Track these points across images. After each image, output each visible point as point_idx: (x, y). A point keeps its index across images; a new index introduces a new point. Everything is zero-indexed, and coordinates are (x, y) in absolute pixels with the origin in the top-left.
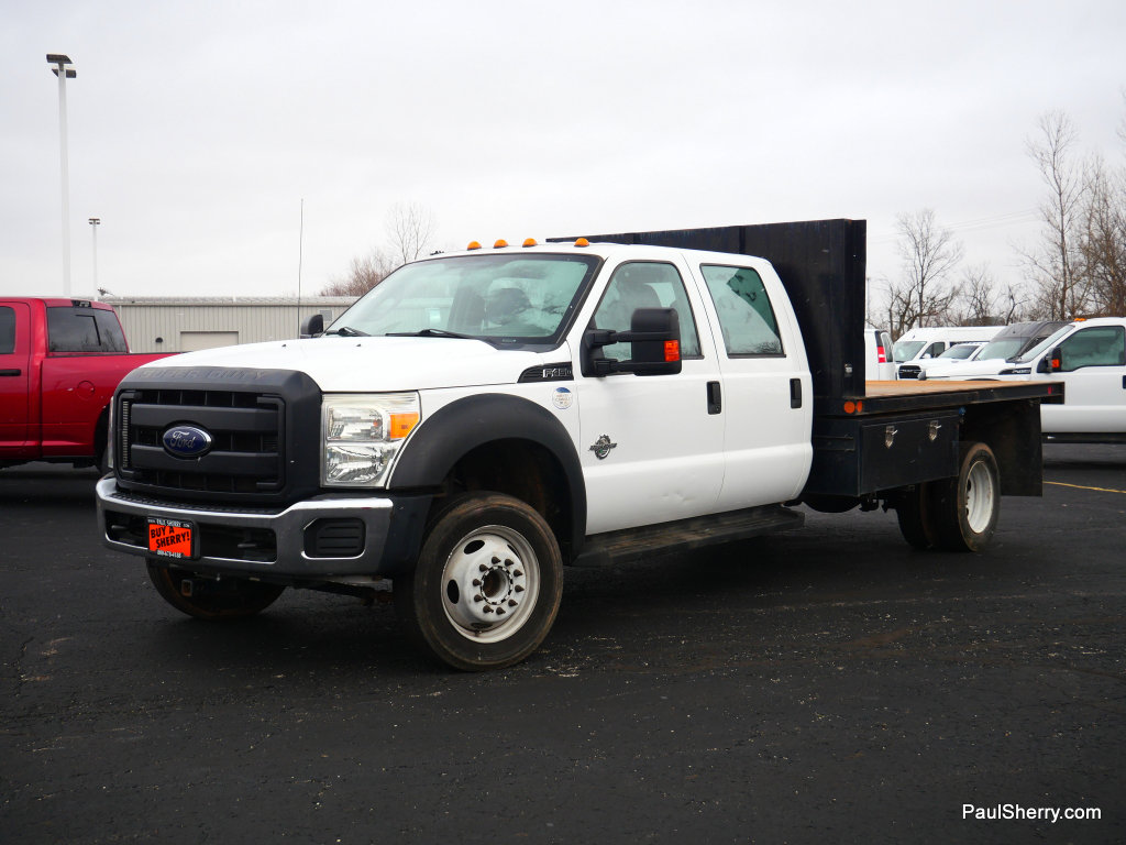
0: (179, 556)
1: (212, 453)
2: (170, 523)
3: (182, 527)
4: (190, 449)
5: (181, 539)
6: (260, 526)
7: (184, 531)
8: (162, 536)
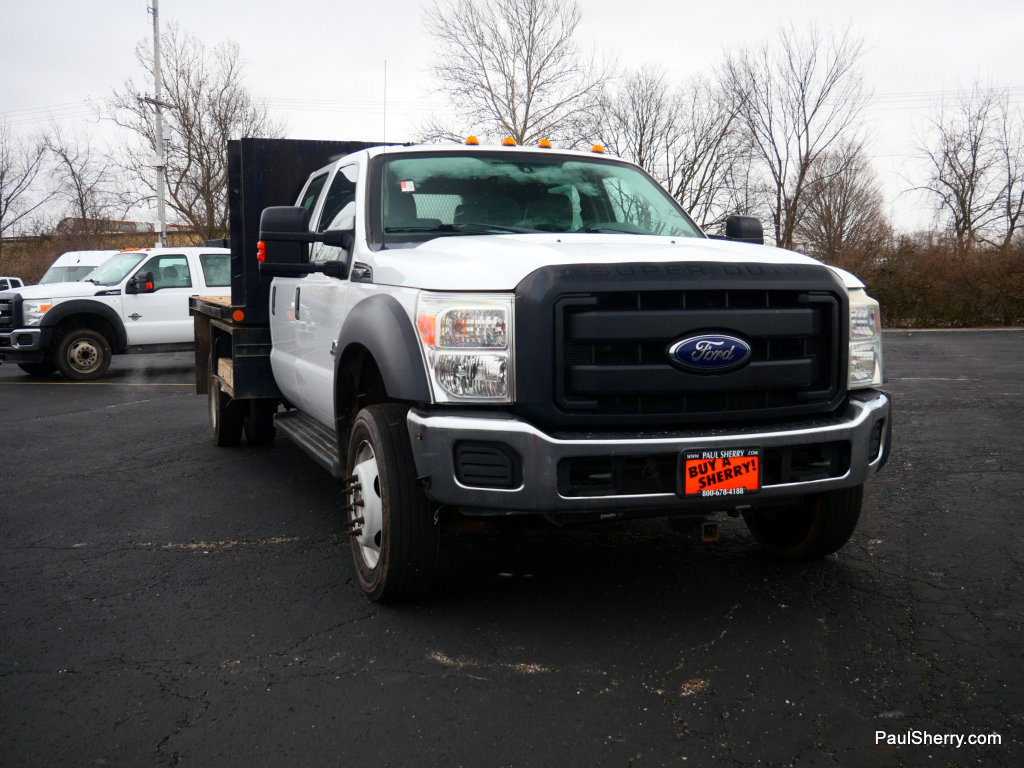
0: (740, 491)
1: (753, 364)
2: (724, 455)
3: (745, 455)
4: (727, 362)
5: (743, 470)
6: (838, 438)
7: (746, 460)
8: (710, 472)
